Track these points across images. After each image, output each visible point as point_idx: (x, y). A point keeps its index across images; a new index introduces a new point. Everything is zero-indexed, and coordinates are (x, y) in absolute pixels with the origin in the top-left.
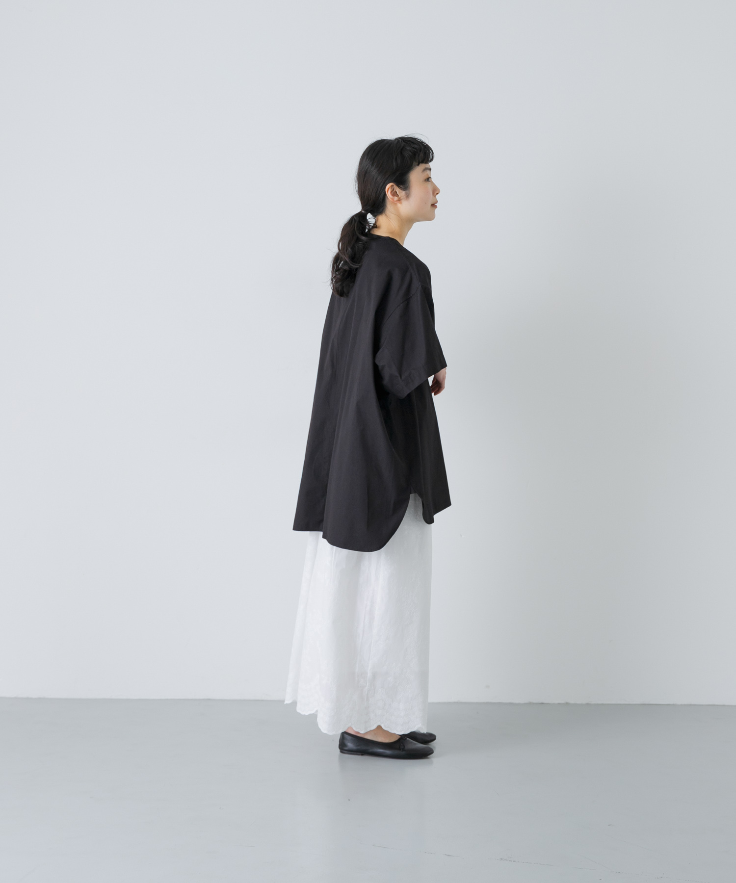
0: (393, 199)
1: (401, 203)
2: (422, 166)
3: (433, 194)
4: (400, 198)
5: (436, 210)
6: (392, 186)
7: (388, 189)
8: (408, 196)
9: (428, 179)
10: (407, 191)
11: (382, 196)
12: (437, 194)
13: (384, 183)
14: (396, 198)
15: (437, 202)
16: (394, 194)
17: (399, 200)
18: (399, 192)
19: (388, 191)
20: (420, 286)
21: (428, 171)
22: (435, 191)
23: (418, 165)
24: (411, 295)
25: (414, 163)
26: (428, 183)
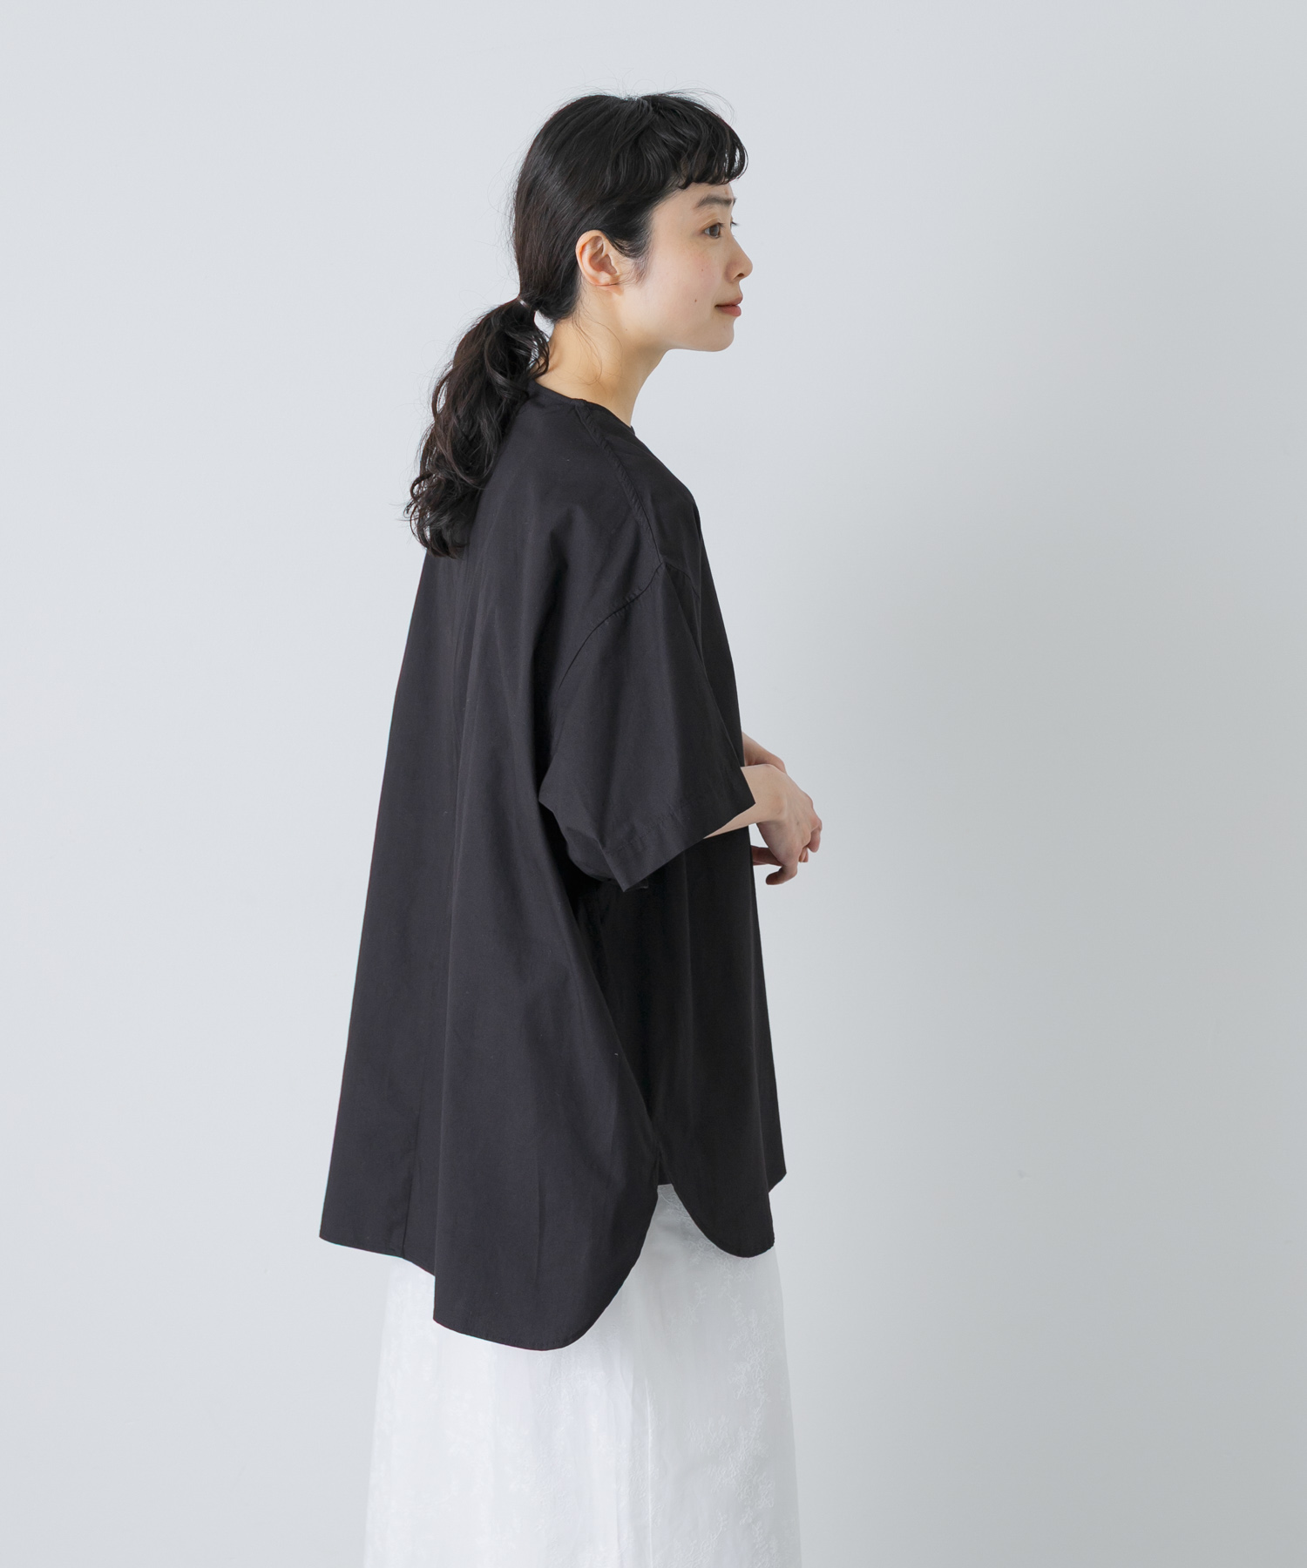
0: (595, 279)
1: (620, 292)
2: (699, 191)
3: (727, 275)
4: (617, 278)
5: (738, 323)
6: (596, 239)
7: (583, 247)
8: (641, 275)
9: (714, 230)
10: (640, 260)
11: (565, 264)
12: (741, 276)
13: (573, 228)
14: (605, 277)
15: (740, 300)
16: (601, 264)
17: (616, 283)
18: (617, 263)
19: (581, 253)
20: (663, 566)
21: (717, 209)
22: (736, 268)
23: (685, 187)
24: (637, 592)
25: (674, 179)
26: (710, 240)
